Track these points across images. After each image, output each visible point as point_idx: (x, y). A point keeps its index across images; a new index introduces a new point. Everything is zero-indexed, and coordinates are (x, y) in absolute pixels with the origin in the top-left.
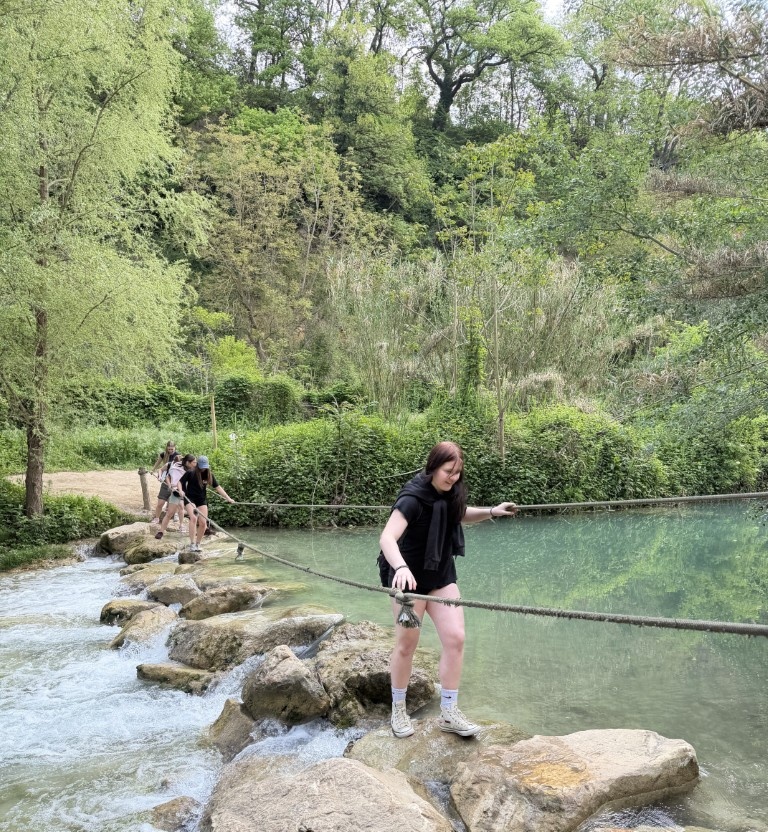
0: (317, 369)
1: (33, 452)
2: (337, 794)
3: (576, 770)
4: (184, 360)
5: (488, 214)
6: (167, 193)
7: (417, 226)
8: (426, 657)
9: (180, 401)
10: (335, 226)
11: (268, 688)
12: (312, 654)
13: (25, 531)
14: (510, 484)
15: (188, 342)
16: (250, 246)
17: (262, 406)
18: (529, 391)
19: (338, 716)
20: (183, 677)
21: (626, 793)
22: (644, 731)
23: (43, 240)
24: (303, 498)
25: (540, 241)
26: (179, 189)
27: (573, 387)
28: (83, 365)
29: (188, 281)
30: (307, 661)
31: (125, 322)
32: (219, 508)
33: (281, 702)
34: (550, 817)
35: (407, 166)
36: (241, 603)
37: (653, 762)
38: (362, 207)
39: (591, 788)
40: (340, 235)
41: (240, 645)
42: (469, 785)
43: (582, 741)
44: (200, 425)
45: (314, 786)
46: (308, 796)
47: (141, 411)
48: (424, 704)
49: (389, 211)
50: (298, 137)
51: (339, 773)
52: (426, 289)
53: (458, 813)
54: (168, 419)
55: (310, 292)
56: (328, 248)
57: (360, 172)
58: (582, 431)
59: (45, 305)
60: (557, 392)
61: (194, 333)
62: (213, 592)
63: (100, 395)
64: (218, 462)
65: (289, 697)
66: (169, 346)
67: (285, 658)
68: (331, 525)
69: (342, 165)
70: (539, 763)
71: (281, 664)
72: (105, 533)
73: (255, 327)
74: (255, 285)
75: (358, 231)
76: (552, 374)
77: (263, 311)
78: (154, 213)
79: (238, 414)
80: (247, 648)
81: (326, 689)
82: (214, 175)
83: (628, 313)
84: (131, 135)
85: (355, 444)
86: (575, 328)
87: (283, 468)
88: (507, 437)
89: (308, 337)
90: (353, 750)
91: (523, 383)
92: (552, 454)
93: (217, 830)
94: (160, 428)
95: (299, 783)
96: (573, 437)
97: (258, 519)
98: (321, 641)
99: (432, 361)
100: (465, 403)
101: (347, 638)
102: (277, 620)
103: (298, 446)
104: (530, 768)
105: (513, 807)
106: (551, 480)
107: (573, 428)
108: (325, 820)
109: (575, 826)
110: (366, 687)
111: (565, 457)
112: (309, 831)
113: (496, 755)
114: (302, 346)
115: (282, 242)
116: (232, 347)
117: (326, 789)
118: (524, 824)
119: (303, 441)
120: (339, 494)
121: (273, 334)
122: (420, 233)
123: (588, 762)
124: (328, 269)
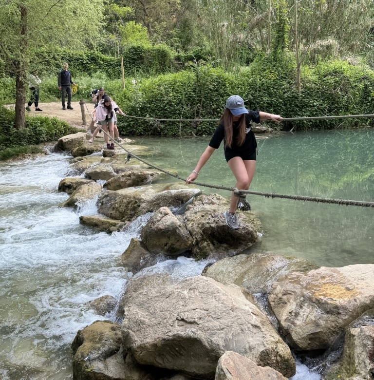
0: (183, 40)
1: (19, 91)
2: (199, 298)
3: (348, 289)
4: (106, 36)
9: (103, 61)
11: (156, 232)
12: (182, 213)
13: (15, 137)
14: (304, 110)
15: (108, 25)
17: (151, 63)
18: (316, 51)
19: (198, 251)
20: (106, 224)
27: (344, 49)
28: (48, 39)
30: (180, 216)
31: (72, 14)
32: (126, 124)
33: (164, 240)
34: (332, 318)
36: (139, 181)
39: (358, 300)
41: (139, 206)
42: (280, 296)
43: (352, 272)
44: (115, 75)
45: (185, 292)
46: (182, 298)
47: (81, 67)
48: (251, 245)
51: (201, 285)
53: (273, 312)
54: (96, 72)
58: (351, 76)
60: (335, 52)
61: (111, 20)
62: (123, 174)
63: (58, 57)
64: (125, 97)
65: (169, 238)
66: (97, 27)
67: (166, 214)
68: (192, 135)
70: (324, 284)
71: (164, 218)
72: (60, 139)
73: (147, 15)
76: (331, 41)
77: (152, 6)
79: (137, 68)
80: (143, 208)
81: (191, 234)
85: (207, 85)
86: (346, 12)
87: (163, 100)
88: (302, 80)
89: (178, 21)
90: (208, 271)
91: (313, 46)
92: (331, 91)
93: (128, 317)
94: (92, 77)
95: (177, 290)
96: (345, 80)
97: (149, 131)
98: (187, 205)
99: (255, 34)
100: (275, 59)
101: (203, 204)
102: (160, 191)
103: (172, 87)
104: (319, 287)
105: (308, 310)
106: (330, 107)
107: (345, 74)
108: (193, 314)
109: (348, 324)
110: (215, 234)
111: (340, 93)
112: (183, 320)
113: (297, 278)
114: (175, 27)
116: (133, 28)
117: (193, 295)
118: (315, 321)
119: (175, 84)
120: (197, 116)
121: (158, 20)
123: (355, 285)
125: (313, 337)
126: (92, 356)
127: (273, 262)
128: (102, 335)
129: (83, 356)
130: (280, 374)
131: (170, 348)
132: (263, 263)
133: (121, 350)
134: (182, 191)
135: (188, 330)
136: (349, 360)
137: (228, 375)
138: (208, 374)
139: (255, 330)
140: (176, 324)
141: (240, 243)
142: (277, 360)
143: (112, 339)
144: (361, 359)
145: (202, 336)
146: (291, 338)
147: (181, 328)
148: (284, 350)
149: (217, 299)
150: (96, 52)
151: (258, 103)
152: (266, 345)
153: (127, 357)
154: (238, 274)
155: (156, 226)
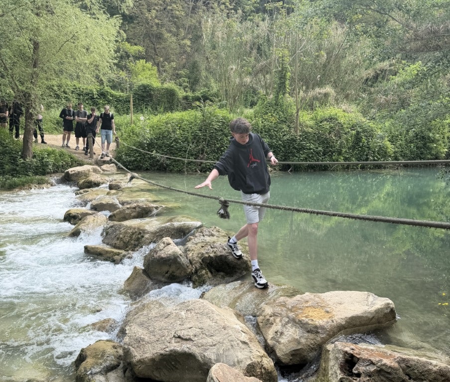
0: (192, 80)
1: (28, 122)
2: (195, 318)
3: (328, 312)
4: (116, 72)
9: (112, 96)
11: (158, 261)
12: (183, 244)
13: (22, 167)
14: (301, 152)
15: (119, 62)
16: (157, 8)
17: (159, 101)
18: (315, 98)
19: (197, 278)
20: (110, 253)
21: (355, 326)
22: (366, 293)
24: (181, 155)
27: (341, 97)
28: (59, 73)
29: (120, 28)
30: (181, 246)
31: (84, 51)
32: (133, 159)
33: (165, 268)
34: (312, 336)
36: (144, 213)
37: (370, 309)
39: (335, 322)
40: (209, 3)
41: (143, 237)
42: (268, 317)
43: (332, 297)
44: (123, 111)
45: (183, 313)
46: (179, 318)
48: (245, 273)
51: (197, 307)
52: (258, 37)
53: (261, 332)
55: (190, 36)
56: (201, 10)
58: (344, 123)
59: (40, 39)
60: (331, 99)
61: (121, 57)
62: (128, 206)
63: (68, 91)
64: (133, 132)
65: (170, 266)
66: (108, 64)
67: (169, 244)
68: (196, 171)
70: (307, 307)
71: (166, 248)
72: (67, 171)
73: (157, 55)
74: (159, 31)
76: (328, 89)
77: (162, 46)
79: (146, 105)
80: (147, 239)
81: (191, 263)
83: (373, 57)
85: (213, 125)
86: (344, 63)
87: (170, 137)
88: (301, 125)
89: (187, 62)
90: (205, 296)
91: (311, 93)
92: (326, 136)
93: (129, 335)
95: (175, 311)
96: (339, 126)
97: (155, 166)
98: (188, 236)
99: (259, 79)
100: (277, 104)
101: (203, 236)
102: (164, 223)
103: (179, 125)
104: (302, 309)
105: (291, 330)
106: (325, 151)
107: (339, 121)
108: (188, 331)
109: (325, 341)
110: (213, 263)
111: (334, 138)
112: (179, 337)
113: (284, 302)
114: (184, 67)
115: (175, 6)
116: (144, 66)
117: (190, 315)
118: (297, 339)
119: (182, 123)
120: (202, 154)
121: (168, 59)
122: (256, 5)
123: (334, 308)
124: (203, 22)
125: (295, 353)
126: (94, 371)
128: (104, 352)
129: (86, 371)
131: (167, 362)
133: (121, 365)
134: (184, 224)
135: (184, 346)
136: (324, 372)
139: (243, 346)
140: (173, 341)
141: (235, 271)
142: (261, 372)
143: (113, 355)
144: (333, 370)
145: (196, 351)
146: (275, 355)
147: (177, 344)
148: (268, 363)
149: (211, 319)
150: (106, 88)
152: (252, 359)
153: (127, 372)
154: (232, 299)
155: (158, 255)
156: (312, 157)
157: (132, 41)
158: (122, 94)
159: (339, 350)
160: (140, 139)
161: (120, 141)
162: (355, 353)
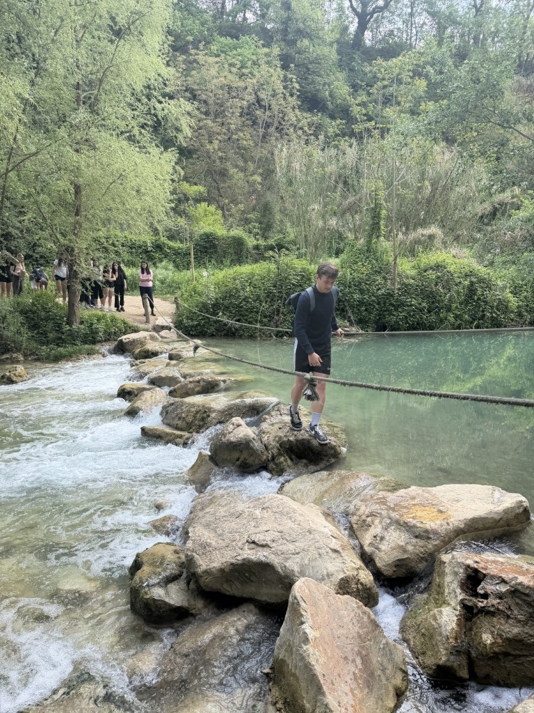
0: (264, 226)
1: (73, 282)
2: (273, 518)
3: (441, 512)
4: (173, 219)
5: (390, 112)
6: (163, 100)
7: (338, 121)
8: (335, 429)
10: (280, 123)
11: (227, 445)
12: (256, 424)
14: (400, 310)
15: (177, 206)
16: (219, 138)
17: (225, 253)
18: (418, 242)
19: (274, 467)
20: (171, 435)
21: (477, 529)
22: (491, 487)
23: (78, 135)
24: (252, 318)
25: (430, 131)
26: (171, 98)
27: (449, 239)
28: (106, 222)
29: (176, 163)
30: (254, 427)
31: (134, 193)
32: (196, 323)
33: (236, 455)
34: (421, 543)
35: (332, 78)
36: (209, 387)
38: (299, 108)
39: (451, 525)
40: (282, 129)
41: (209, 416)
42: (364, 517)
43: (446, 493)
44: (183, 266)
45: (258, 512)
46: (253, 519)
47: (144, 256)
48: (333, 461)
49: (318, 111)
50: (254, 58)
51: (275, 504)
52: (344, 167)
53: (356, 536)
54: (161, 261)
55: (260, 171)
56: (274, 138)
57: (298, 83)
59: (81, 181)
60: (438, 243)
61: (179, 201)
62: (191, 380)
63: (117, 243)
65: (241, 451)
66: (163, 209)
67: (239, 426)
68: (271, 336)
69: (285, 77)
70: (414, 505)
71: (236, 430)
72: (120, 338)
73: (221, 196)
74: (222, 166)
75: (295, 126)
76: (433, 229)
77: (226, 185)
78: (154, 115)
79: (209, 258)
80: (214, 419)
81: (266, 448)
82: (195, 87)
83: (493, 185)
84: (138, 58)
85: (289, 279)
86: (453, 196)
87: (239, 296)
88: (399, 275)
89: (258, 203)
90: (284, 489)
91: (413, 236)
92: (432, 288)
93: (193, 539)
94: (157, 267)
95: (248, 510)
96: (448, 276)
97: (222, 331)
98: (263, 415)
99: (346, 220)
100: (369, 250)
101: (280, 414)
102: (234, 400)
103: (250, 281)
104: (408, 508)
105: (394, 534)
106: (430, 307)
107: (448, 269)
108: (265, 536)
109: (438, 550)
110: (294, 448)
111: (442, 290)
112: (254, 542)
113: (384, 498)
114: (254, 210)
115: (242, 135)
116: (205, 211)
117: (266, 515)
118: (402, 546)
119: (253, 277)
120: (277, 315)
121: (234, 201)
122: (341, 127)
123: (449, 507)
124: (276, 152)
125: (399, 564)
126: (152, 582)
127: (358, 480)
128: (163, 558)
129: (141, 582)
130: (361, 604)
131: (239, 573)
132: (346, 481)
133: (184, 575)
134: (258, 400)
135: (259, 553)
136: (438, 589)
137: (302, 604)
138: (281, 603)
139: (334, 555)
140: (246, 547)
141: (321, 459)
142: (358, 589)
143: (175, 563)
144: (451, 588)
145: (275, 560)
146: (374, 565)
147: (252, 551)
148: (366, 577)
149: (293, 520)
150: (162, 239)
151: (348, 301)
152: (346, 571)
153: (191, 583)
154: (318, 493)
155: (227, 438)
156: (414, 315)
157: (191, 180)
158: (181, 245)
159: (459, 563)
160: (204, 299)
161: (180, 301)
162: (480, 567)
